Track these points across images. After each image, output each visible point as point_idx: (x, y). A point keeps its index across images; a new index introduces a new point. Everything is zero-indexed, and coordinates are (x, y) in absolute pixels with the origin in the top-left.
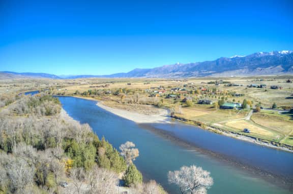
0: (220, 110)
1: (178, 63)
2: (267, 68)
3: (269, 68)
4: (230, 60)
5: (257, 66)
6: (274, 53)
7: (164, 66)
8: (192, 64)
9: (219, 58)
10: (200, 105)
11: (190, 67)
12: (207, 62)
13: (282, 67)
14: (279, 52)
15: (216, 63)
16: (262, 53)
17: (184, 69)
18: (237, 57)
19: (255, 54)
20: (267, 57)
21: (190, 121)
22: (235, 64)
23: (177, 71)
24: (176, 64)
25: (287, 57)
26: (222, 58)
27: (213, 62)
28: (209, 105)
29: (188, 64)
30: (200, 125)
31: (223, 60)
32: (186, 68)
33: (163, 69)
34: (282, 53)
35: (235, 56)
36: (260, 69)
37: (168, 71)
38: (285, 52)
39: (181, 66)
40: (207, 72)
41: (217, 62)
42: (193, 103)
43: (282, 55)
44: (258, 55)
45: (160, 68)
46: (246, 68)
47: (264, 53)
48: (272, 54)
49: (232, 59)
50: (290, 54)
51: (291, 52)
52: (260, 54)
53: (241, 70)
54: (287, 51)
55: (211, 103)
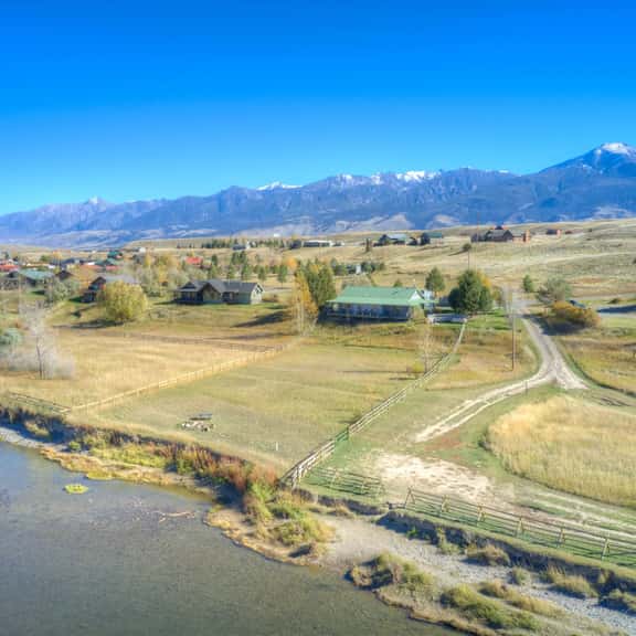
0: (324, 333)
1: (95, 201)
2: (364, 223)
3: (371, 222)
4: (260, 197)
5: (338, 217)
6: (383, 178)
7: (45, 209)
8: (141, 205)
9: (225, 188)
10: (193, 311)
11: (136, 215)
12: (188, 199)
13: (408, 218)
14: (399, 176)
15: (215, 203)
16: (349, 177)
17: (116, 220)
18: (278, 188)
19: (331, 179)
20: (365, 190)
21: (116, 439)
22: (274, 208)
23: (90, 227)
24: (87, 203)
25: (421, 191)
26: (233, 188)
27: (208, 199)
28: (243, 308)
29: (129, 206)
30: (232, 493)
31: (236, 195)
32: (121, 215)
33: (39, 220)
34: (407, 178)
35: (273, 186)
36: (345, 223)
37: (59, 225)
38: (414, 175)
39: (103, 209)
40: (192, 232)
41: (220, 200)
42: (147, 303)
43: (405, 184)
44: (336, 183)
45: (33, 216)
46: (305, 222)
47: (354, 177)
48: (378, 182)
49: (264, 193)
50: (430, 183)
51: (431, 176)
52: (344, 180)
53: (291, 226)
54: (422, 174)
55: (256, 297)
